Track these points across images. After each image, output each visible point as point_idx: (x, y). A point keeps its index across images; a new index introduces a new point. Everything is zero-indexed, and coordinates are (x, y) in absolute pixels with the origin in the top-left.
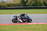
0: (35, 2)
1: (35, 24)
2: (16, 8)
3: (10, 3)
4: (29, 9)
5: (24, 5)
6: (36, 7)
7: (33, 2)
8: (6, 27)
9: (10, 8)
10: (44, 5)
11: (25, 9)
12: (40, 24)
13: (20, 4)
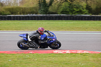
0: (68, 5)
1: (68, 53)
2: (28, 17)
3: (15, 6)
4: (56, 20)
5: (44, 11)
6: (71, 16)
7: (63, 4)
8: (6, 58)
9: (14, 17)
10: (87, 11)
11: (47, 20)
12: (79, 52)
13: (37, 9)
